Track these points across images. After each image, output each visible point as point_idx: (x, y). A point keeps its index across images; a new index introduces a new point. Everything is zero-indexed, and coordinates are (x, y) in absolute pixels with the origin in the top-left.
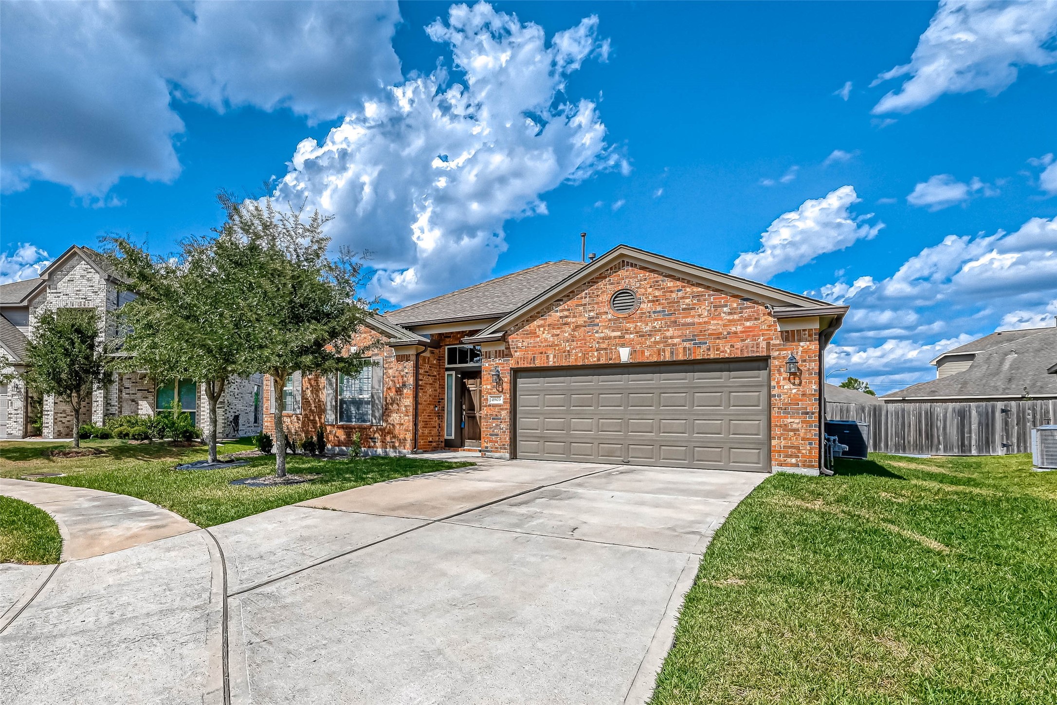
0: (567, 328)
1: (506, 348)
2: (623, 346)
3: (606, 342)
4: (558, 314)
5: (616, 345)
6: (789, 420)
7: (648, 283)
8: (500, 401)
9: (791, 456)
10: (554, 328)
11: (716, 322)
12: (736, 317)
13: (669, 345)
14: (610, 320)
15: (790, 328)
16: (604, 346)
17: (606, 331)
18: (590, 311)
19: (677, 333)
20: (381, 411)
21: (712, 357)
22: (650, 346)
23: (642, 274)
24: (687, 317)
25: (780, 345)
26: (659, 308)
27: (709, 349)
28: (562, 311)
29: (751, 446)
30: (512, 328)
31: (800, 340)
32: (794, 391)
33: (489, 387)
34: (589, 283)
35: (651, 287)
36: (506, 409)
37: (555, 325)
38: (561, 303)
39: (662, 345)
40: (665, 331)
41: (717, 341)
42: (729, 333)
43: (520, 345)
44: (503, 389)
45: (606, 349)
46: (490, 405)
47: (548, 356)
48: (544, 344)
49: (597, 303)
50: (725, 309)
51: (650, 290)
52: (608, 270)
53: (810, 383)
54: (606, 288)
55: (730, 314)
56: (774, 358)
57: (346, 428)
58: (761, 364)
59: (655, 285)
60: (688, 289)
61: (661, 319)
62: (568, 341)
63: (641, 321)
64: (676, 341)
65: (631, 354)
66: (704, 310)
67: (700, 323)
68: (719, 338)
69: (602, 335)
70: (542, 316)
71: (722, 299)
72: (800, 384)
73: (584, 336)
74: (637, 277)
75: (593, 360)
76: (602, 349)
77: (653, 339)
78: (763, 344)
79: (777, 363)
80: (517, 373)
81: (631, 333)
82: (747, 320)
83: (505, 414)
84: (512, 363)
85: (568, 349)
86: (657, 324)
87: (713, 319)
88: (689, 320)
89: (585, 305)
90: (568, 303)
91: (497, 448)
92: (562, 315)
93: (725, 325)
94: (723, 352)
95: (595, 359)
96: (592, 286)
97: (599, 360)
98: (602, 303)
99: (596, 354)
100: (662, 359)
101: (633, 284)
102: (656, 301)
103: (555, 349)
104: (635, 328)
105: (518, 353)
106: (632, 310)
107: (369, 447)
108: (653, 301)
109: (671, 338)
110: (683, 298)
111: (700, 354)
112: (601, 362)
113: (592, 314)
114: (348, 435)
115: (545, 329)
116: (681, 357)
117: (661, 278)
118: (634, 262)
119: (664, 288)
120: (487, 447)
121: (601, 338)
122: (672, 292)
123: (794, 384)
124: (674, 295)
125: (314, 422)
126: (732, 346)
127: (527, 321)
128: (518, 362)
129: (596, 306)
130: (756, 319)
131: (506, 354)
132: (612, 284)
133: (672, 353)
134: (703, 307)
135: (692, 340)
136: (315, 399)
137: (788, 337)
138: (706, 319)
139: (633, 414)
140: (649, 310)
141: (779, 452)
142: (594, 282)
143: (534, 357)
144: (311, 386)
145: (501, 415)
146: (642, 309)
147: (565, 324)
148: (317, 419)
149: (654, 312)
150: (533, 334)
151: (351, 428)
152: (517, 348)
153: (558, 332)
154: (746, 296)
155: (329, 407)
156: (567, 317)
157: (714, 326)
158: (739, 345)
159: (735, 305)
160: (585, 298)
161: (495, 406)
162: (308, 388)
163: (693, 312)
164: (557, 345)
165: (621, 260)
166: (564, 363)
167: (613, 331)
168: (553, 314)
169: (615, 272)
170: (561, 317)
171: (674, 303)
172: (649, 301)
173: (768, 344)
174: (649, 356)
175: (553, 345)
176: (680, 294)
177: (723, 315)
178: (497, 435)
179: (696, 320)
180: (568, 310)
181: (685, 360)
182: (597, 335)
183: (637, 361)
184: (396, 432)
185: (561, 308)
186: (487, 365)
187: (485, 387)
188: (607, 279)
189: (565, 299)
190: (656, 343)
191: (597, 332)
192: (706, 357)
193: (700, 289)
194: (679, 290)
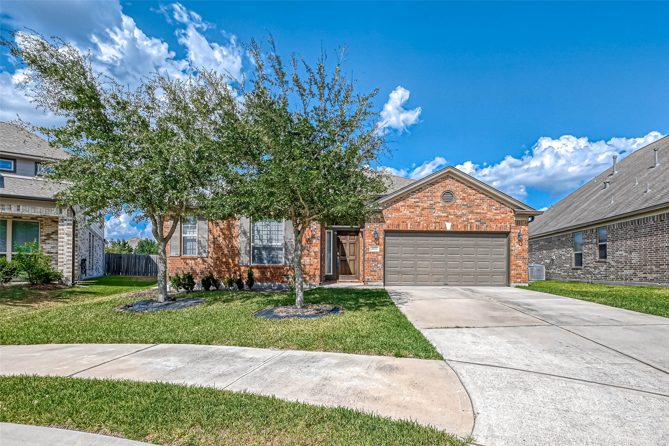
0: (418, 209)
1: (381, 217)
2: (448, 221)
3: (439, 218)
4: (413, 200)
5: (444, 221)
6: (518, 262)
7: (460, 189)
8: (378, 250)
9: (518, 278)
10: (410, 208)
11: (490, 213)
12: (498, 212)
13: (469, 223)
14: (441, 207)
15: (520, 219)
16: (438, 221)
17: (439, 212)
18: (431, 200)
19: (473, 217)
21: (488, 230)
22: (461, 223)
23: (457, 184)
24: (478, 209)
25: (515, 227)
26: (465, 203)
27: (487, 227)
28: (415, 198)
29: (500, 274)
30: (386, 206)
31: (522, 225)
32: (520, 248)
33: (370, 241)
34: (430, 184)
35: (461, 191)
36: (381, 255)
37: (412, 206)
38: (415, 194)
39: (466, 223)
40: (468, 215)
41: (491, 223)
42: (495, 219)
43: (390, 216)
44: (379, 243)
45: (439, 223)
46: (370, 253)
47: (407, 224)
48: (405, 217)
49: (435, 196)
50: (494, 207)
51: (461, 193)
52: (440, 179)
53: (525, 245)
54: (439, 189)
55: (496, 210)
56: (513, 233)
57: (260, 268)
58: (505, 236)
59: (463, 191)
60: (478, 195)
61: (466, 209)
62: (418, 216)
63: (456, 209)
64: (473, 221)
65: (452, 226)
66: (485, 206)
67: (483, 213)
68: (491, 221)
69: (437, 215)
70: (404, 200)
71: (493, 202)
72: (522, 245)
73: (427, 214)
74: (454, 185)
75: (432, 228)
77: (462, 219)
78: (509, 226)
79: (513, 235)
80: (388, 233)
81: (452, 215)
82: (503, 214)
83: (380, 258)
84: (385, 227)
85: (419, 221)
86: (464, 212)
87: (489, 212)
88: (478, 211)
89: (428, 196)
90: (419, 194)
91: (375, 279)
92: (415, 200)
93: (493, 215)
94: (493, 228)
95: (433, 228)
96: (432, 186)
97: (435, 228)
98: (437, 196)
99: (434, 225)
100: (466, 230)
101: (453, 188)
102: (463, 199)
103: (411, 220)
104: (454, 213)
105: (389, 221)
106: (452, 203)
107: (283, 282)
108: (462, 199)
109: (471, 219)
110: (476, 199)
111: (483, 229)
112: (436, 230)
113: (432, 202)
114: (263, 273)
115: (405, 208)
116: (475, 230)
117: (466, 187)
118: (454, 177)
119: (467, 193)
120: (368, 279)
122: (471, 195)
123: (520, 245)
124: (472, 197)
125: (227, 264)
126: (496, 226)
127: (395, 202)
128: (389, 227)
129: (433, 198)
130: (506, 214)
131: (382, 221)
132: (442, 187)
133: (471, 227)
135: (479, 221)
136: (228, 245)
137: (518, 223)
138: (486, 211)
139: (449, 259)
140: (460, 203)
141: (514, 276)
142: (432, 184)
143: (399, 224)
144: (224, 234)
145: (378, 259)
146: (457, 203)
147: (417, 206)
148: (230, 261)
149: (463, 205)
151: (266, 268)
152: (388, 217)
153: (413, 210)
154: (502, 202)
155: (243, 252)
156: (418, 202)
157: (489, 215)
158: (499, 225)
159: (498, 206)
160: (428, 192)
161: (373, 253)
162: (219, 236)
163: (480, 207)
164: (412, 218)
165: (446, 175)
166: (416, 229)
167: (443, 213)
168: (409, 199)
169: (444, 181)
170: (414, 202)
171: (472, 201)
172: (460, 199)
173: (510, 225)
174: (461, 228)
175: (410, 218)
176: (475, 197)
177: (493, 210)
178: (376, 271)
179: (482, 211)
180: (419, 198)
181: (476, 231)
182: (434, 214)
183: (454, 230)
184: (307, 270)
185: (414, 196)
186: (368, 227)
187: (367, 240)
188: (440, 184)
189: (417, 192)
190: (464, 221)
191: (434, 213)
192: (486, 230)
193: (483, 196)
194: (474, 195)
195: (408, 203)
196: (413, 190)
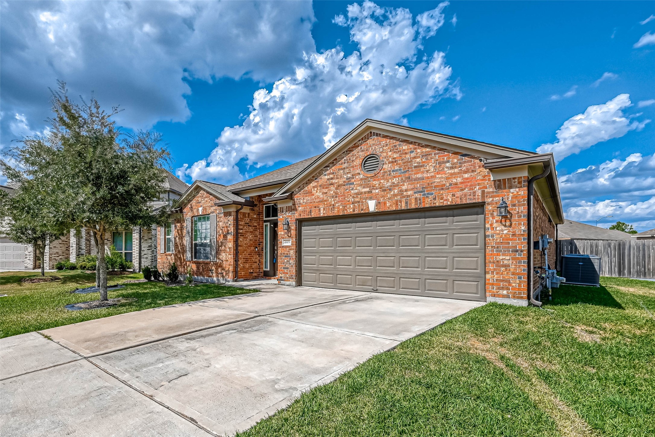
0: (332, 188)
1: (293, 205)
2: (371, 199)
3: (359, 196)
4: (326, 177)
5: (366, 199)
6: (501, 257)
7: (389, 148)
8: (289, 244)
9: (503, 288)
10: (323, 188)
11: (440, 176)
12: (456, 170)
13: (404, 197)
14: (361, 179)
15: (501, 177)
16: (357, 199)
17: (358, 188)
18: (348, 173)
19: (410, 187)
20: (215, 251)
21: (437, 204)
22: (390, 199)
23: (384, 141)
24: (418, 173)
25: (493, 192)
26: (397, 168)
27: (435, 199)
28: (329, 174)
29: (471, 279)
30: (297, 190)
31: (511, 187)
32: (505, 232)
33: (282, 233)
34: (347, 151)
35: (390, 151)
36: (293, 249)
37: (326, 185)
38: (328, 168)
39: (399, 197)
40: (401, 185)
41: (442, 192)
42: (451, 184)
43: (302, 201)
44: (291, 235)
45: (359, 202)
46: (283, 247)
47: (320, 209)
48: (317, 200)
49: (353, 167)
50: (448, 165)
51: (390, 153)
52: (360, 140)
53: (520, 224)
54: (359, 155)
55: (452, 168)
56: (488, 204)
57: (197, 263)
58: (479, 210)
59: (394, 149)
60: (419, 151)
61: (399, 176)
62: (333, 197)
63: (384, 179)
64: (409, 193)
65: (377, 205)
66: (431, 167)
67: (428, 178)
68: (442, 189)
69: (356, 191)
70: (316, 179)
71: (445, 156)
72: (511, 225)
73: (344, 193)
74: (380, 144)
75: (350, 211)
76: (356, 202)
77: (392, 193)
78: (479, 193)
79: (490, 208)
80: (301, 222)
81: (377, 189)
82: (466, 172)
83: (292, 253)
84: (297, 215)
85: (333, 203)
86: (395, 181)
87: (438, 173)
88: (419, 176)
89: (344, 168)
90: (333, 168)
91: (287, 278)
92: (328, 177)
93: (447, 178)
94: (446, 200)
95: (351, 210)
96: (349, 154)
97: (354, 211)
98: (356, 166)
99: (352, 206)
100: (399, 208)
101: (378, 150)
102: (394, 162)
103: (324, 204)
104: (379, 185)
105: (300, 208)
106: (377, 170)
107: (209, 276)
108: (392, 162)
109: (406, 191)
110: (415, 158)
111: (427, 204)
112: (356, 212)
113: (349, 175)
114: (198, 268)
115: (317, 189)
116: (413, 206)
117: (398, 143)
118: (379, 132)
119: (400, 151)
120: (281, 277)
121: (355, 194)
122: (406, 153)
123: (505, 226)
124: (408, 156)
125: (180, 259)
126: (453, 195)
127: (306, 183)
128: (300, 215)
129: (352, 169)
130: (473, 171)
131: (293, 209)
132: (363, 151)
133: (406, 203)
134: (430, 164)
135: (422, 192)
136: (181, 244)
137: (500, 185)
138: (433, 174)
139: (380, 252)
140: (389, 169)
141: (493, 284)
142: (350, 151)
143: (311, 210)
144: (179, 234)
145: (290, 254)
146: (384, 169)
147: (331, 184)
148: (182, 257)
149: (393, 171)
150: (310, 193)
151: (200, 263)
152: (300, 204)
153: (325, 191)
154: (465, 152)
155: (188, 249)
156: (332, 179)
157: (439, 179)
158: (458, 194)
159: (456, 160)
160: (345, 163)
161: (286, 247)
163: (422, 169)
164: (326, 201)
165: (369, 132)
166: (331, 214)
167: (364, 188)
168: (322, 177)
169: (365, 141)
170: (328, 179)
171: (408, 162)
172: (389, 163)
173: (483, 192)
174: (390, 206)
175: (323, 201)
176: (413, 155)
177: (446, 169)
178: (287, 268)
179: (425, 175)
180: (333, 173)
181: (416, 209)
182: (352, 192)
183: (381, 210)
184: (224, 266)
185: (328, 172)
186: (281, 217)
187: (280, 233)
188: (359, 148)
189: (331, 165)
190: (395, 195)
191: (352, 189)
192: (433, 205)
193: (428, 150)
194: (412, 152)
195: (321, 182)
196: (326, 165)
